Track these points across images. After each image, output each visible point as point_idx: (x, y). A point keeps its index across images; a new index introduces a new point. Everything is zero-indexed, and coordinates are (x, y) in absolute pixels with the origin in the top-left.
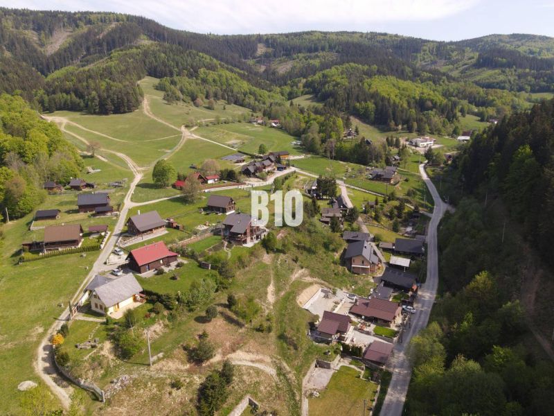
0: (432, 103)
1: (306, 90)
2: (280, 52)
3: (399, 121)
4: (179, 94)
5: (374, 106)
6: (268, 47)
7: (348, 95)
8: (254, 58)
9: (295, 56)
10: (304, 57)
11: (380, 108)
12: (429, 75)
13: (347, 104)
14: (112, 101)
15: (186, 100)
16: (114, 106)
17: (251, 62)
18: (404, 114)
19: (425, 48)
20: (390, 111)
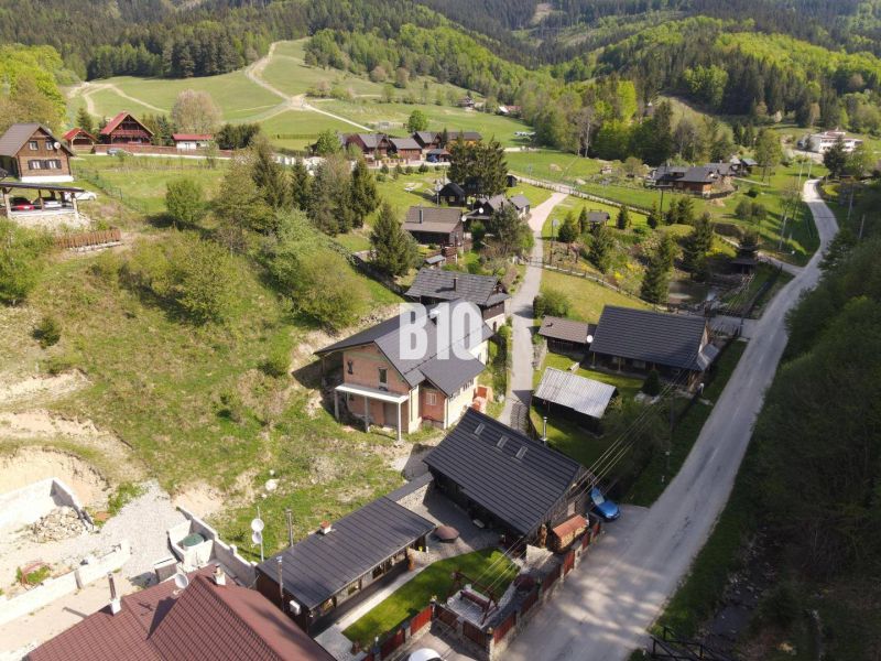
0: (865, 78)
1: (602, 66)
2: (575, 15)
3: (778, 102)
4: (344, 58)
5: (725, 74)
6: (557, 8)
7: (674, 59)
8: (530, 27)
9: (601, 21)
10: (617, 21)
11: (737, 77)
12: (866, 40)
13: (667, 75)
14: (193, 49)
15: (356, 69)
16: (196, 62)
17: (521, 34)
18: (794, 88)
19: (864, 6)
20: (761, 83)
